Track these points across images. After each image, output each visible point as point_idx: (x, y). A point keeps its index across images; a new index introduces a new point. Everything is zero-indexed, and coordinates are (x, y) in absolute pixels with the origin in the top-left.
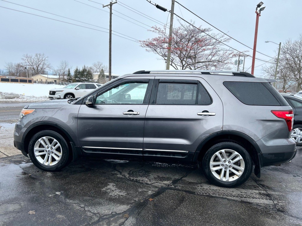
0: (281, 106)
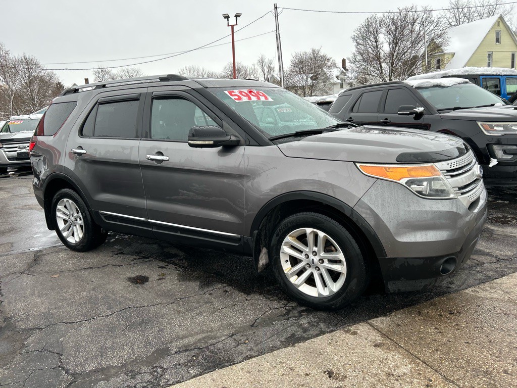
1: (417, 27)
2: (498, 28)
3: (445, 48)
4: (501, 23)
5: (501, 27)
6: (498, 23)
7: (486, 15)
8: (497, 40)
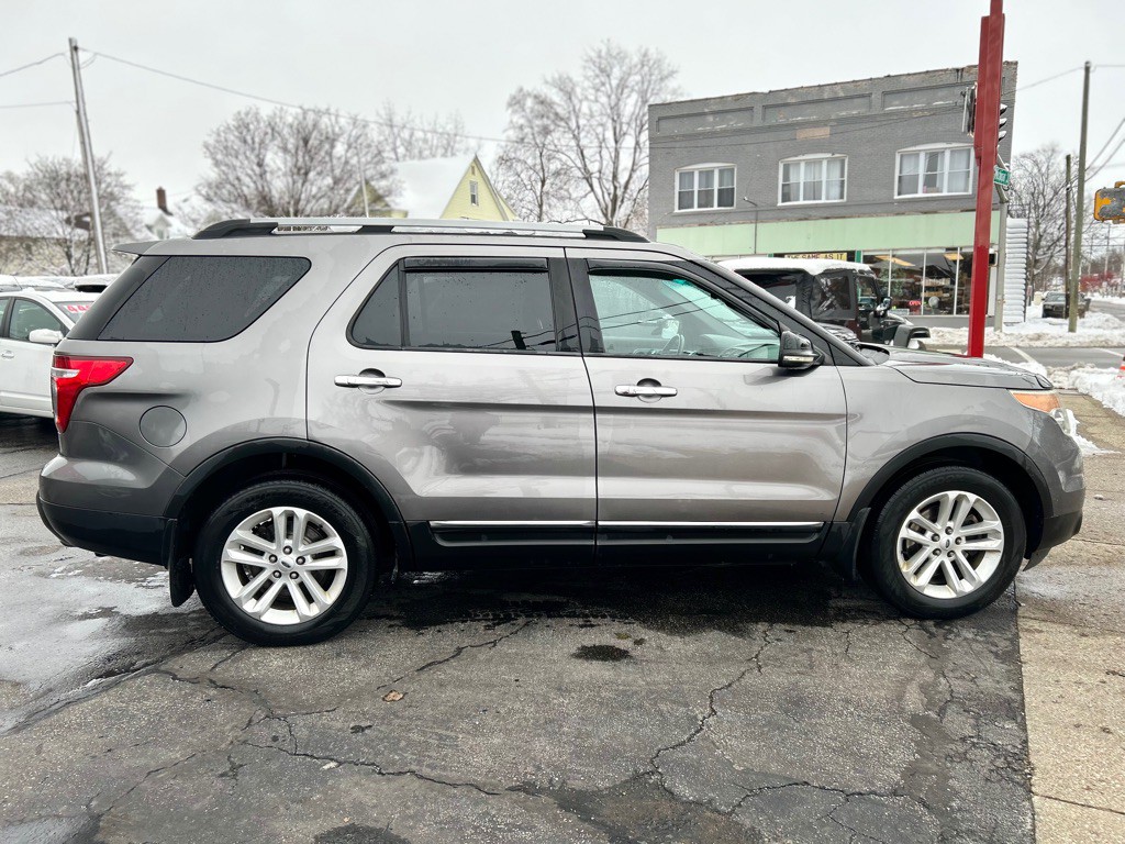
1: (340, 149)
2: (473, 178)
3: (398, 200)
4: (476, 169)
5: (477, 178)
6: (473, 168)
7: (441, 151)
8: (473, 199)
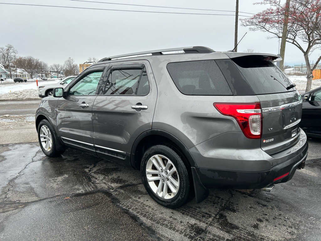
0: (233, 95)
